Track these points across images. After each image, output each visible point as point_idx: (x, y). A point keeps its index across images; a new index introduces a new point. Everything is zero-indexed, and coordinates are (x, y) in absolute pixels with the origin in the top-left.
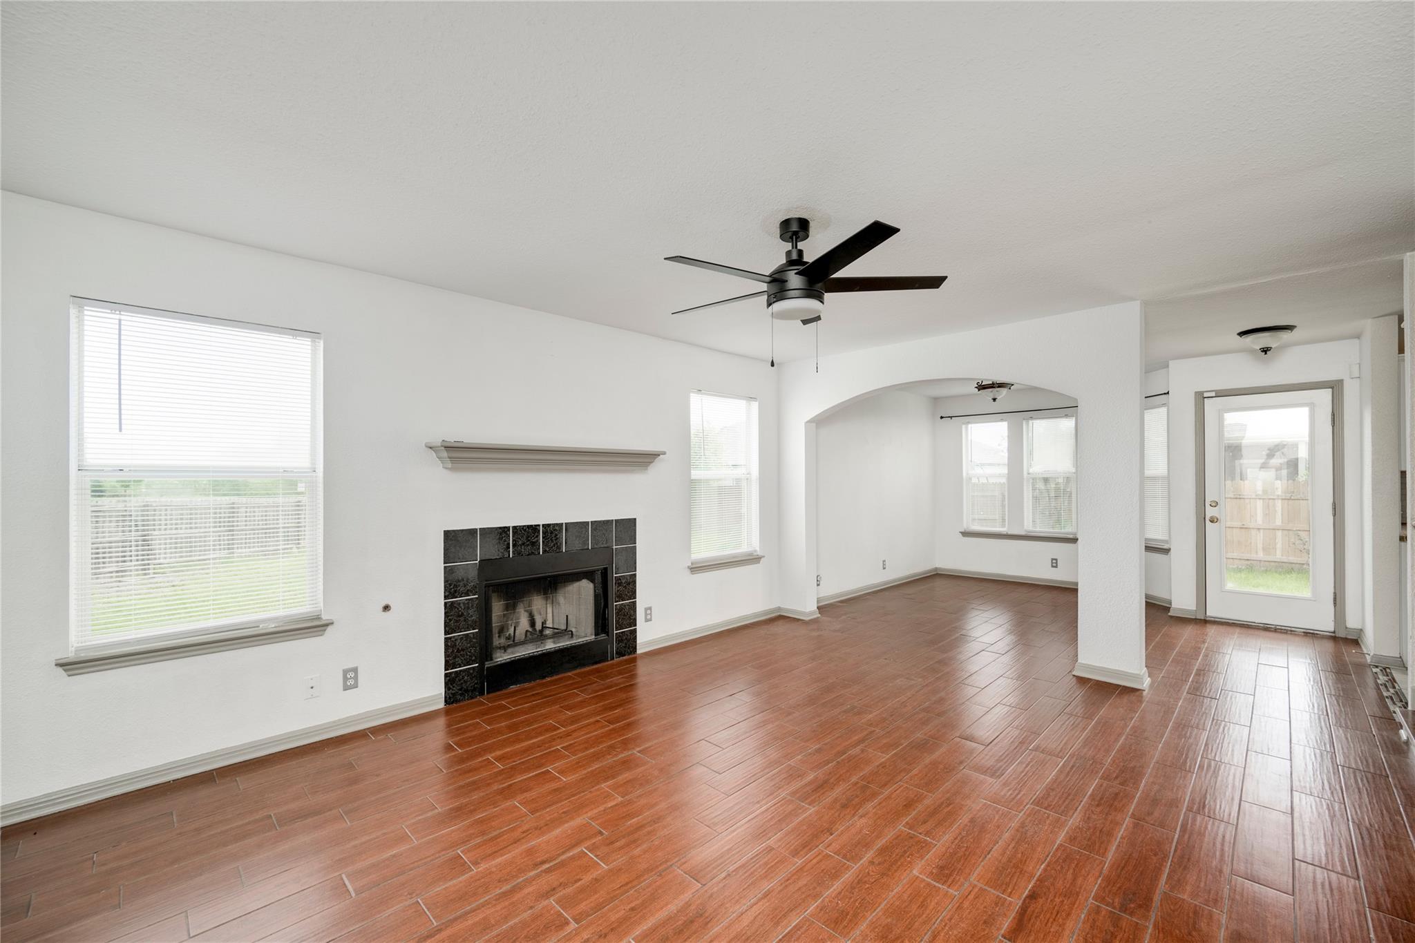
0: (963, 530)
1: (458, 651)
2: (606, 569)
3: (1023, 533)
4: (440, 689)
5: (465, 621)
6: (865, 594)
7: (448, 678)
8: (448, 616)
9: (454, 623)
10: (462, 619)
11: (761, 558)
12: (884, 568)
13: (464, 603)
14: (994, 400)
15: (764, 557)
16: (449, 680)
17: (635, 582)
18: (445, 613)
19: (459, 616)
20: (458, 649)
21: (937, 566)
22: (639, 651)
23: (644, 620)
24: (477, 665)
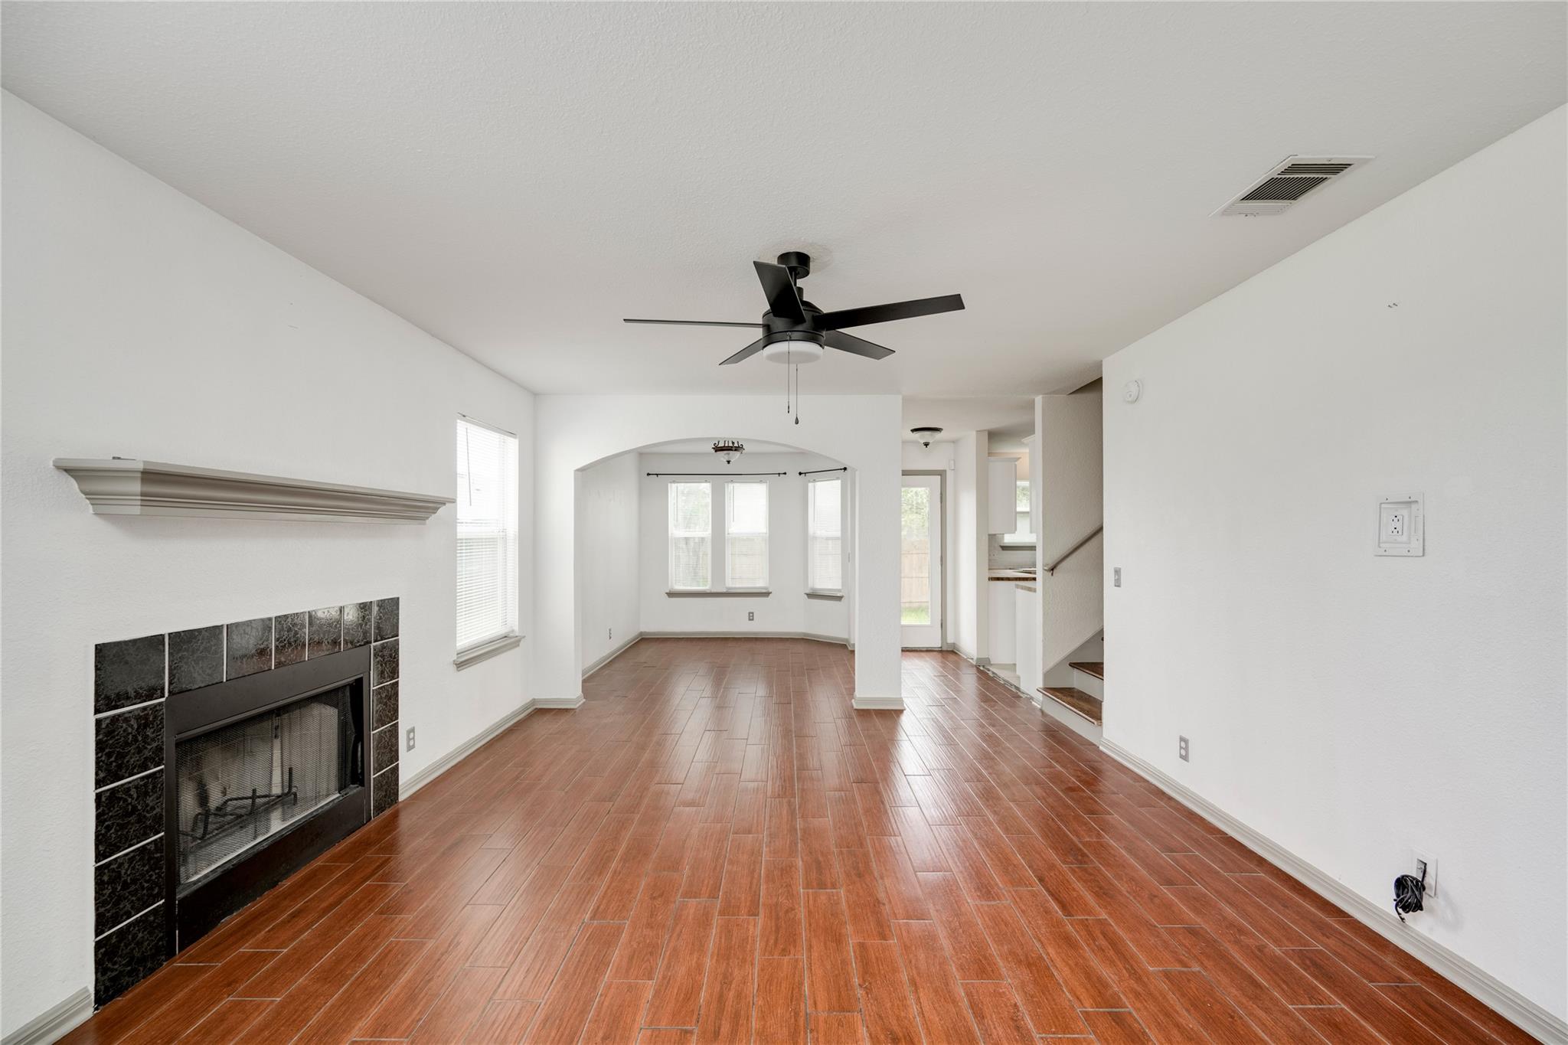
0: (668, 591)
1: (125, 886)
2: (359, 681)
3: (724, 590)
4: (86, 979)
5: (139, 821)
6: (599, 669)
7: (103, 950)
8: (105, 820)
9: (117, 831)
10: (133, 819)
11: (519, 641)
12: (610, 638)
13: (136, 787)
14: (729, 462)
15: (524, 637)
16: (104, 955)
17: (396, 694)
18: (98, 817)
19: (128, 814)
20: (125, 881)
21: (642, 630)
22: (402, 797)
23: (405, 749)
24: (163, 901)
